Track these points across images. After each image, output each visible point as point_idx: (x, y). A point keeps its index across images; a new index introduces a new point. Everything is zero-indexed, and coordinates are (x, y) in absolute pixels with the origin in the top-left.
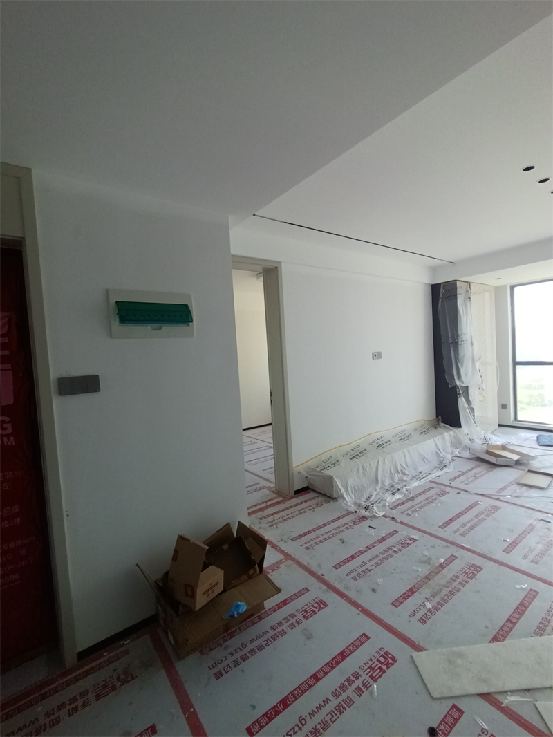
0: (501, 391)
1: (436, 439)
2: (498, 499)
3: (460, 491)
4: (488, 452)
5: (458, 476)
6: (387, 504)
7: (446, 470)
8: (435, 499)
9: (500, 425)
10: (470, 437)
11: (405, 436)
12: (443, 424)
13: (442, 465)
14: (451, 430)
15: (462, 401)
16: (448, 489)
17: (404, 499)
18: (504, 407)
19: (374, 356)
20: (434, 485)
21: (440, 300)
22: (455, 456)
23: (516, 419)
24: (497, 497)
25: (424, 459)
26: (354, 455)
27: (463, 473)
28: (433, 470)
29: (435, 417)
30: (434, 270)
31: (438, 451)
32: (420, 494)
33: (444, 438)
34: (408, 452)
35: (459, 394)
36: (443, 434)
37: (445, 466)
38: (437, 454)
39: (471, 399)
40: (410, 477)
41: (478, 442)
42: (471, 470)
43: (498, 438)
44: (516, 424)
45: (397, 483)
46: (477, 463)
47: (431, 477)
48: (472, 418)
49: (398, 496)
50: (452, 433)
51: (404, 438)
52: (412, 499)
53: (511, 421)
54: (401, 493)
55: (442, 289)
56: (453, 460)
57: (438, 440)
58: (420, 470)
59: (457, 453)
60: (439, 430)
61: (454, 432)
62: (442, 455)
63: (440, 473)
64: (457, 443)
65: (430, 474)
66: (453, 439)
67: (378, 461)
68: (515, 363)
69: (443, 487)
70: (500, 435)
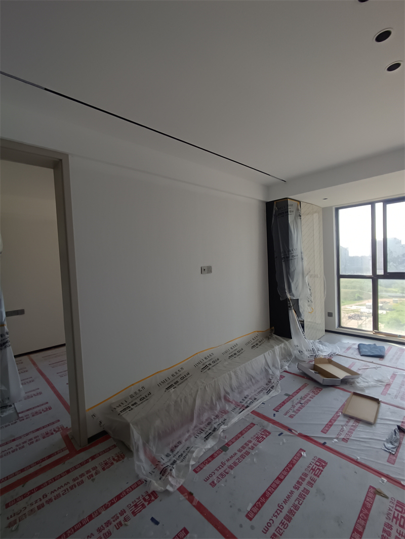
0: (328, 302)
1: (266, 354)
2: (323, 445)
3: (282, 430)
4: (315, 368)
5: (284, 403)
6: (192, 463)
7: (273, 393)
8: (252, 448)
9: (326, 331)
10: (299, 348)
11: (236, 352)
12: (275, 336)
13: (269, 387)
14: (282, 342)
15: (292, 314)
16: (270, 427)
17: (217, 448)
18: (330, 315)
19: (203, 270)
20: (257, 418)
21: (273, 216)
22: (285, 371)
23: (339, 325)
24: (322, 442)
25: (251, 378)
26: (173, 383)
27: (290, 397)
28: (259, 392)
29: (269, 327)
30: (268, 188)
31: (267, 368)
32: (237, 438)
33: (274, 352)
34: (235, 373)
35: (290, 307)
36: (273, 347)
37: (272, 387)
38: (266, 370)
39: (301, 310)
40: (233, 406)
41: (307, 354)
42: (297, 392)
43: (324, 347)
44: (341, 330)
45: (217, 416)
46: (304, 381)
47: (255, 406)
48: (301, 330)
49: (211, 444)
50: (282, 345)
51: (235, 354)
52: (225, 448)
53: (336, 328)
54: (215, 437)
55: (275, 207)
56: (282, 377)
57: (268, 355)
58: (246, 393)
59: (286, 367)
60: (272, 342)
61: (285, 344)
62: (271, 372)
63: (265, 398)
64: (287, 355)
65: (255, 399)
66: (283, 351)
67: (198, 391)
68: (340, 277)
69: (266, 423)
70: (327, 344)
